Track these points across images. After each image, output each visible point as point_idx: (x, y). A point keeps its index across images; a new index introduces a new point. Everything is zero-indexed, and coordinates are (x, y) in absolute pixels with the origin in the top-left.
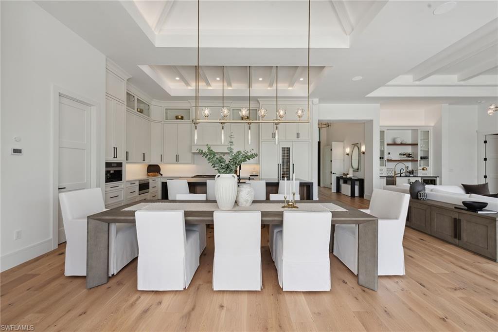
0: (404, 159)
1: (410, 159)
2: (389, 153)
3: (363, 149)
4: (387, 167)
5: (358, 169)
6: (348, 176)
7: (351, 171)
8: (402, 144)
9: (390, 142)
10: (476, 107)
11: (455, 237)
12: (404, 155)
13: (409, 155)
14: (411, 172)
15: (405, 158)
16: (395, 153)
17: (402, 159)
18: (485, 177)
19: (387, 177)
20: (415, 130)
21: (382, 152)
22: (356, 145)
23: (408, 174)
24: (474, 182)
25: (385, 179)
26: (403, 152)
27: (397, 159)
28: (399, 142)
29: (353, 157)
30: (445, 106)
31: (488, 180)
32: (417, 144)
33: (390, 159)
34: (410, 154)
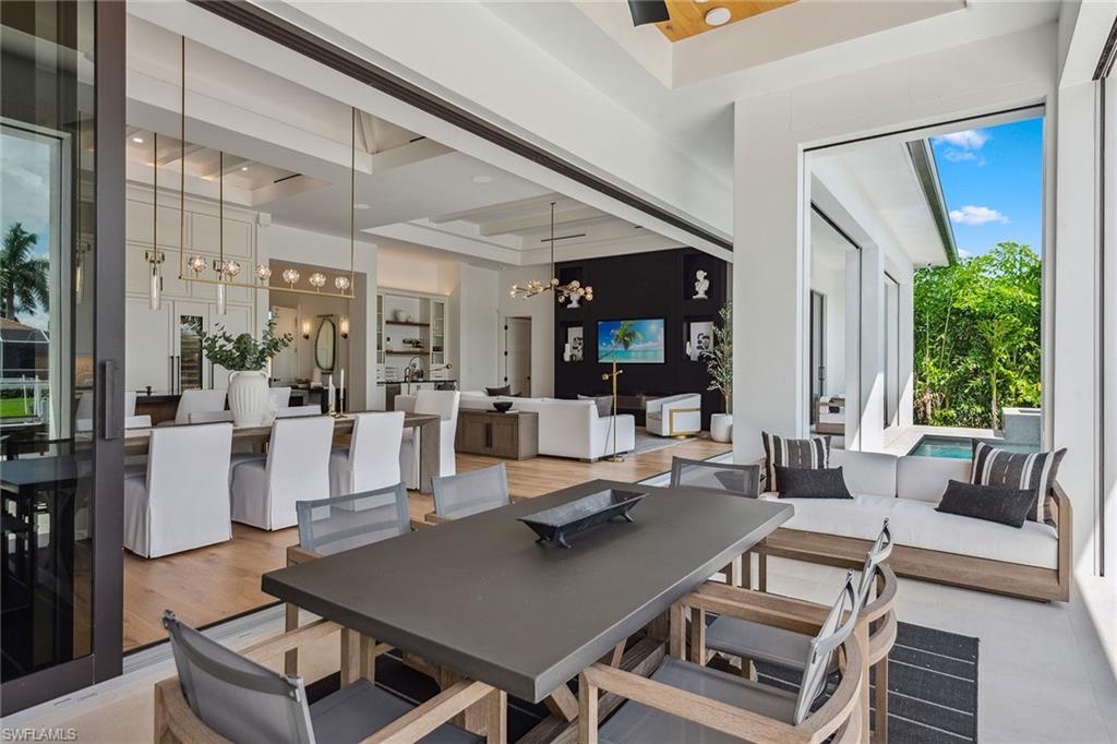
0: (411, 349)
1: (418, 350)
2: (388, 339)
3: (344, 327)
4: (387, 365)
5: (332, 369)
6: (313, 385)
7: (317, 373)
8: (407, 323)
9: (390, 319)
10: (496, 273)
11: (487, 445)
12: (410, 342)
13: (417, 344)
14: (420, 374)
15: (409, 348)
16: (397, 338)
17: (407, 350)
18: (506, 379)
19: (388, 383)
20: (425, 301)
21: (380, 336)
22: (328, 318)
23: (415, 378)
24: (495, 386)
25: (384, 387)
26: (409, 337)
27: (401, 350)
28: (403, 318)
29: (319, 343)
30: (464, 265)
31: (508, 383)
32: (428, 325)
33: (390, 349)
34: (418, 342)
